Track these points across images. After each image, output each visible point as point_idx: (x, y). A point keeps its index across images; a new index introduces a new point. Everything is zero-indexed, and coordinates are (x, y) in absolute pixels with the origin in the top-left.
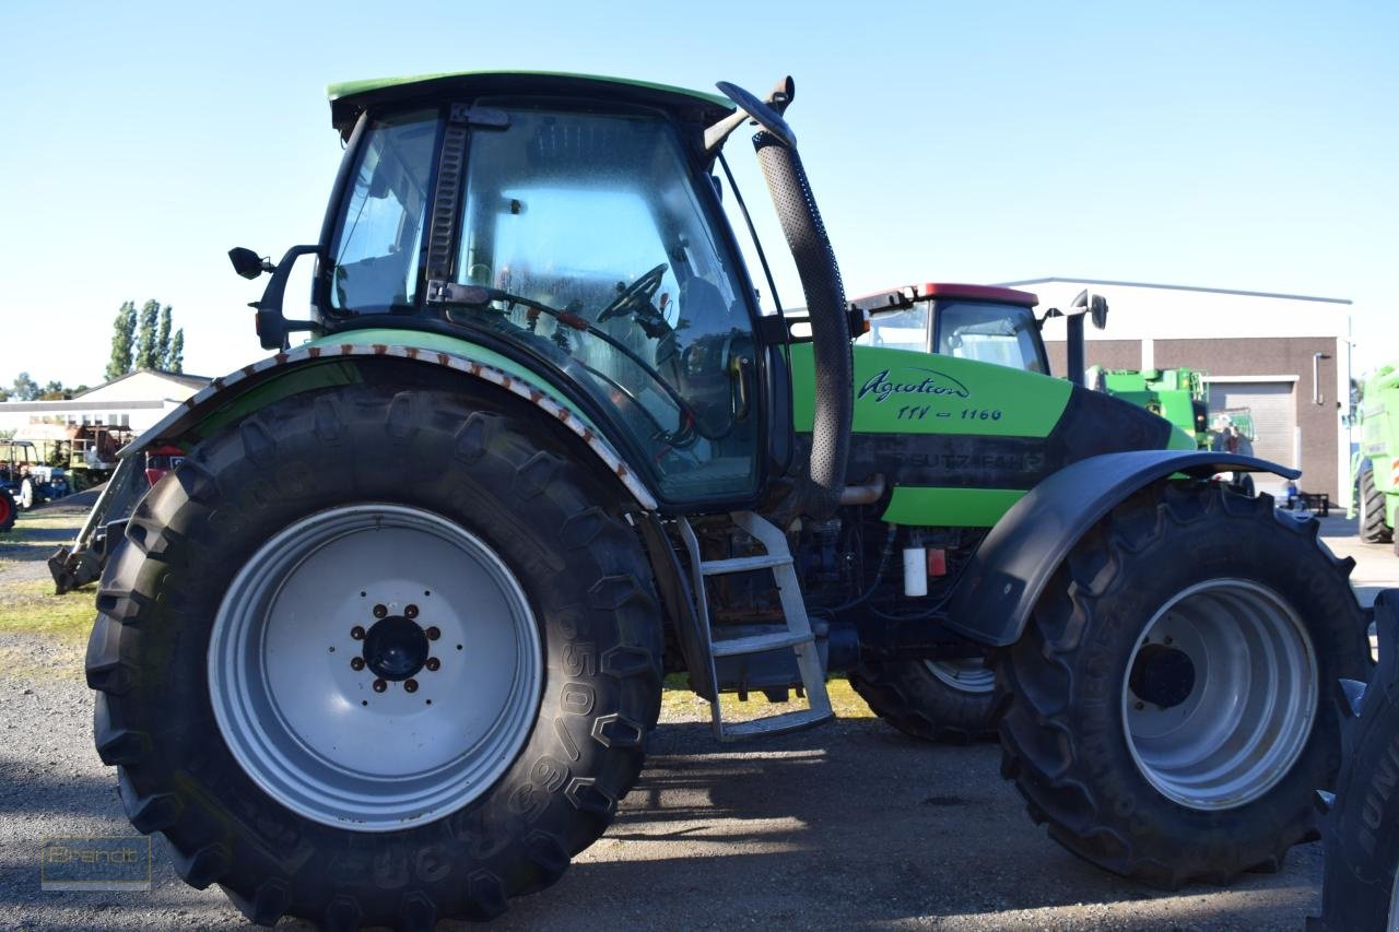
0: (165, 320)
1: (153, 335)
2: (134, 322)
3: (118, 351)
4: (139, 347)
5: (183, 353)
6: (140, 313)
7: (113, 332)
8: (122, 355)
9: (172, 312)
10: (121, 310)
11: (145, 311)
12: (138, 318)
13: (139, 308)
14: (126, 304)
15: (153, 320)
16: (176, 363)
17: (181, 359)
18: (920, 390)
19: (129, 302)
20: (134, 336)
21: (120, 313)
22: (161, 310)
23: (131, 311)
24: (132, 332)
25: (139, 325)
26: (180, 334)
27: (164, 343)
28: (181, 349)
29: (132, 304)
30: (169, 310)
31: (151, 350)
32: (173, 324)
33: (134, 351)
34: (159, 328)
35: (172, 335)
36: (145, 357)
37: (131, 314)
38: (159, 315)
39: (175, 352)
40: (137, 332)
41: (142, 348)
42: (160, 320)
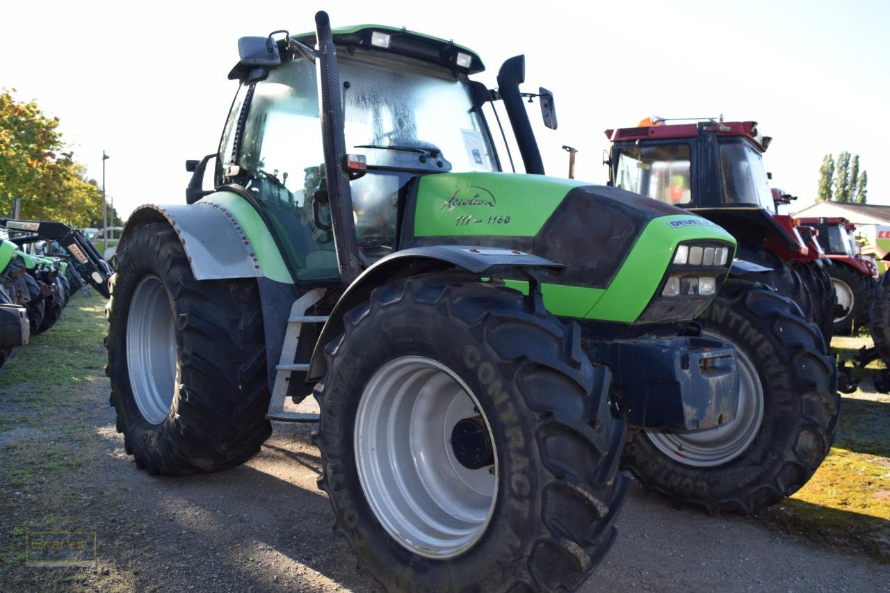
0: (855, 164)
1: (846, 175)
2: (833, 168)
3: (821, 189)
4: (836, 186)
5: (867, 188)
6: (836, 161)
7: (819, 176)
8: (824, 192)
9: (859, 159)
10: (824, 160)
11: (839, 160)
12: (835, 165)
13: (836, 158)
14: (826, 157)
15: (846, 165)
16: (862, 195)
17: (866, 191)
18: (470, 204)
19: (829, 154)
20: (833, 178)
21: (822, 163)
22: (852, 158)
23: (831, 160)
24: (831, 175)
25: (836, 170)
26: (865, 174)
27: (854, 181)
28: (865, 185)
29: (831, 155)
30: (857, 157)
31: (844, 187)
32: (860, 167)
33: (833, 188)
34: (850, 171)
35: (859, 175)
36: (841, 192)
37: (831, 163)
38: (850, 162)
39: (861, 187)
40: (835, 175)
41: (838, 186)
42: (851, 165)
